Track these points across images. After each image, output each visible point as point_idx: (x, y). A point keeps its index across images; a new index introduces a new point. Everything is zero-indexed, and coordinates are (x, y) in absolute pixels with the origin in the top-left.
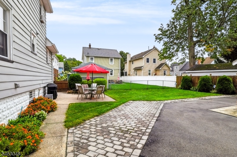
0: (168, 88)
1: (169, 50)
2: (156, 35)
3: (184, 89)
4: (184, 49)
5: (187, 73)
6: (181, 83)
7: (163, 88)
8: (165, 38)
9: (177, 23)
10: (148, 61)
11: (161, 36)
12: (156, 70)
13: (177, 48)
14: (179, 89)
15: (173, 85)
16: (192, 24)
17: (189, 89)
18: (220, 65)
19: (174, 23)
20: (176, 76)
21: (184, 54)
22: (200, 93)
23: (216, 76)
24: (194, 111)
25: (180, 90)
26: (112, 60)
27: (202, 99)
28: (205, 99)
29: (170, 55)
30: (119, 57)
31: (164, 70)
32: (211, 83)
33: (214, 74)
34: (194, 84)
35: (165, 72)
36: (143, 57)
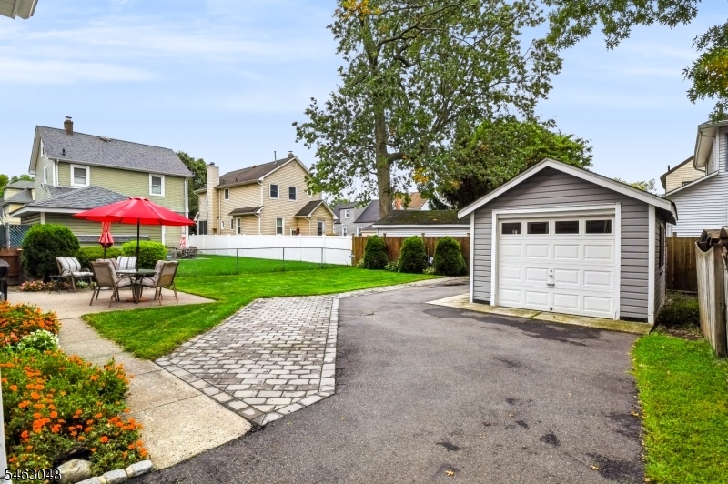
0: (334, 267)
1: (332, 170)
2: (299, 125)
3: (371, 268)
4: (367, 170)
5: (375, 229)
6: (365, 253)
7: (322, 268)
8: (323, 137)
9: (351, 103)
10: (274, 191)
11: (311, 130)
12: (297, 219)
13: (352, 167)
14: (360, 267)
15: (345, 258)
16: (383, 114)
17: (382, 268)
18: (439, 213)
19: (343, 102)
20: (351, 237)
21: (366, 183)
22: (404, 275)
23: (434, 239)
24: (400, 307)
25: (363, 271)
26: (157, 181)
27: (411, 286)
28: (415, 286)
29: (336, 181)
30: (183, 175)
31: (318, 219)
32: (425, 254)
33: (429, 234)
34: (392, 256)
35: (320, 224)
36: (261, 179)
